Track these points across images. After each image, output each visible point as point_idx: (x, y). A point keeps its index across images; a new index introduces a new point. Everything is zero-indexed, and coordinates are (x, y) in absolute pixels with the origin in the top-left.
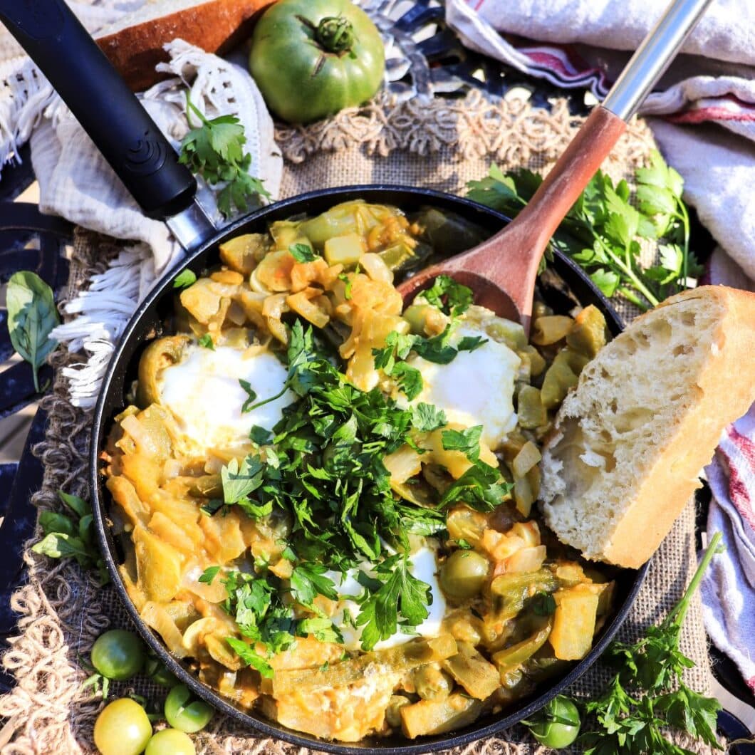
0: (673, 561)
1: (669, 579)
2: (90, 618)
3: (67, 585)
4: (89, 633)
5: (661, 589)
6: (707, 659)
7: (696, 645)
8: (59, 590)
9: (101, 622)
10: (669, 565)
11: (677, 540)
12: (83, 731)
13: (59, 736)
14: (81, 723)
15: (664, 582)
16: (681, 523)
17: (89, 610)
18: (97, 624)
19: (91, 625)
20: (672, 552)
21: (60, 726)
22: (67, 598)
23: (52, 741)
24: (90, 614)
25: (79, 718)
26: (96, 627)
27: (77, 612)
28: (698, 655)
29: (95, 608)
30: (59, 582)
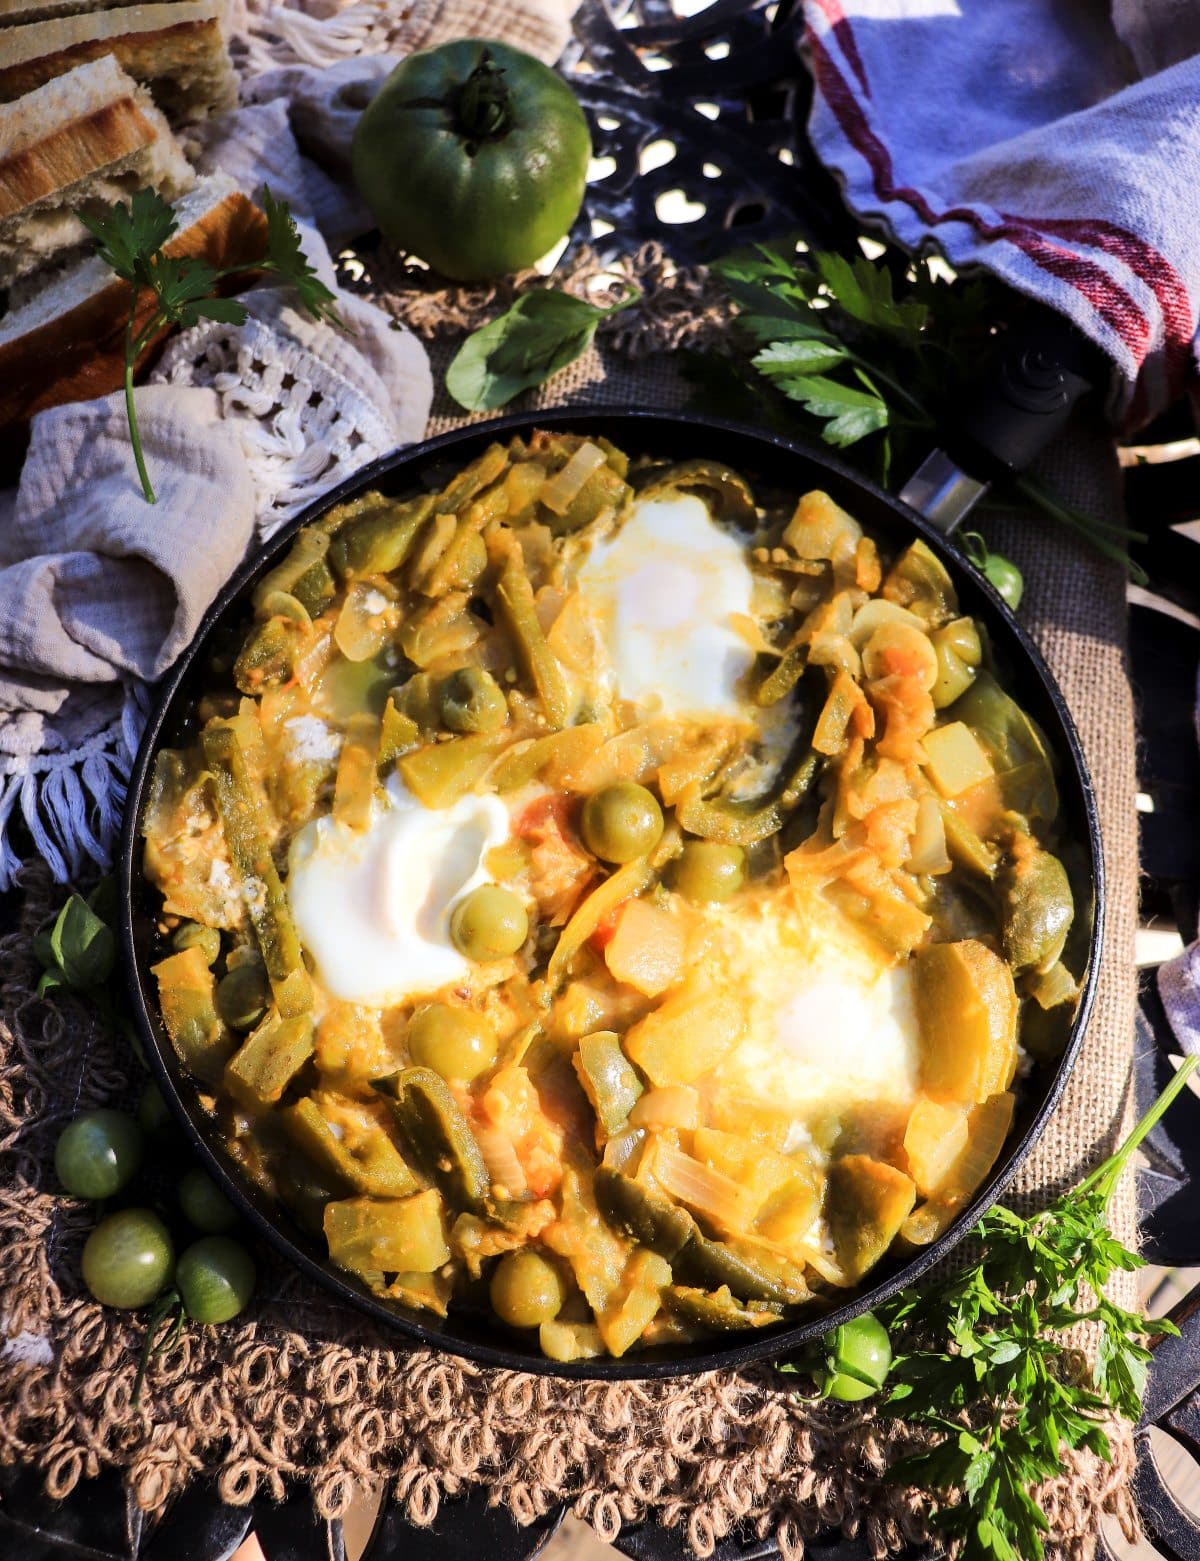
0: (1094, 1066)
1: (1084, 1094)
2: (94, 1074)
3: (61, 1019)
4: (92, 1098)
5: (1069, 1111)
6: (1133, 1234)
7: (1119, 1209)
8: (46, 1023)
9: (112, 1081)
10: (1087, 1072)
11: (1104, 1029)
12: (67, 1257)
13: (28, 1261)
14: (64, 1243)
15: (1075, 1100)
16: (1112, 1002)
17: (94, 1059)
18: (106, 1085)
19: (96, 1085)
20: (1094, 1050)
21: (32, 1245)
22: (56, 1037)
23: (15, 1268)
24: (96, 1067)
25: (62, 1236)
26: (104, 1089)
27: (75, 1061)
28: (1121, 1226)
29: (104, 1057)
30: (48, 1009)
